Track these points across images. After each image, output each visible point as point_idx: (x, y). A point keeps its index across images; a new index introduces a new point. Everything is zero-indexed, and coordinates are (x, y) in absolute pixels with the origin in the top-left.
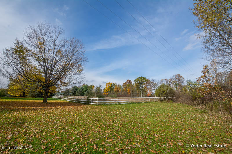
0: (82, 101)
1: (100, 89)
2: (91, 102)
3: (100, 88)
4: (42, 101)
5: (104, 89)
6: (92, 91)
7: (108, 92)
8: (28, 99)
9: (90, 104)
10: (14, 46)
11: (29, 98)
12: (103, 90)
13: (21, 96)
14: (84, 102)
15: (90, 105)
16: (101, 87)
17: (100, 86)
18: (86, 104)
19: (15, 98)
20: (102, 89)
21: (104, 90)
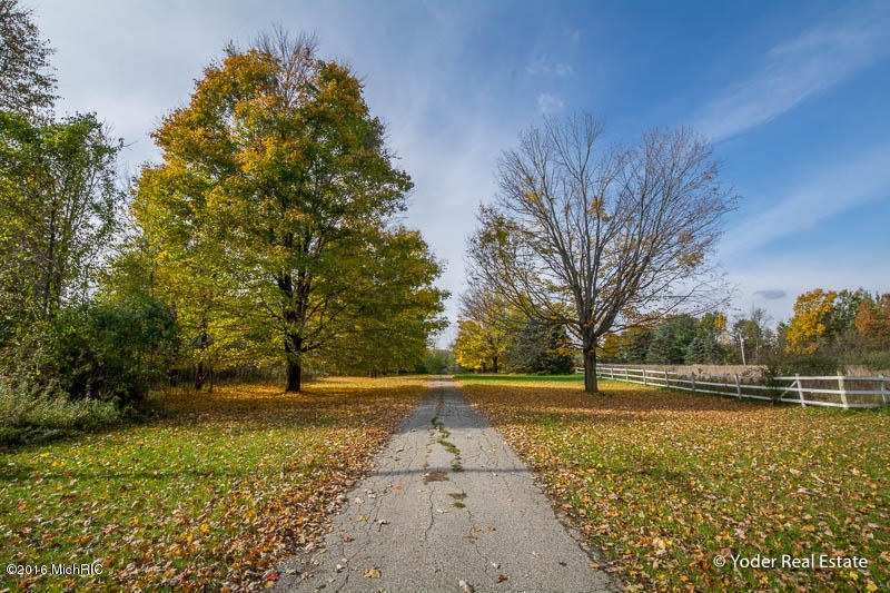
0: (735, 390)
1: (758, 330)
2: (795, 395)
3: (761, 323)
4: (580, 386)
5: (782, 328)
6: (719, 339)
7: (813, 338)
8: (509, 379)
9: (788, 404)
10: (482, 227)
11: (510, 375)
12: (776, 333)
13: (485, 370)
14: (743, 391)
15: (790, 411)
16: (765, 315)
17: (758, 314)
18: (765, 404)
19: (486, 375)
20: (771, 326)
21: (779, 329)
